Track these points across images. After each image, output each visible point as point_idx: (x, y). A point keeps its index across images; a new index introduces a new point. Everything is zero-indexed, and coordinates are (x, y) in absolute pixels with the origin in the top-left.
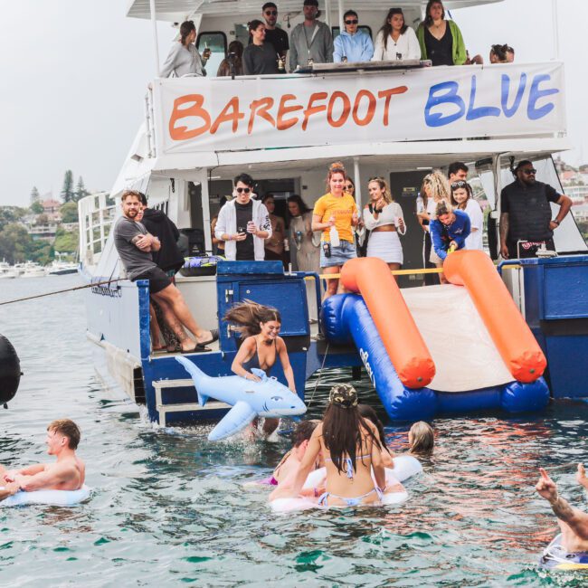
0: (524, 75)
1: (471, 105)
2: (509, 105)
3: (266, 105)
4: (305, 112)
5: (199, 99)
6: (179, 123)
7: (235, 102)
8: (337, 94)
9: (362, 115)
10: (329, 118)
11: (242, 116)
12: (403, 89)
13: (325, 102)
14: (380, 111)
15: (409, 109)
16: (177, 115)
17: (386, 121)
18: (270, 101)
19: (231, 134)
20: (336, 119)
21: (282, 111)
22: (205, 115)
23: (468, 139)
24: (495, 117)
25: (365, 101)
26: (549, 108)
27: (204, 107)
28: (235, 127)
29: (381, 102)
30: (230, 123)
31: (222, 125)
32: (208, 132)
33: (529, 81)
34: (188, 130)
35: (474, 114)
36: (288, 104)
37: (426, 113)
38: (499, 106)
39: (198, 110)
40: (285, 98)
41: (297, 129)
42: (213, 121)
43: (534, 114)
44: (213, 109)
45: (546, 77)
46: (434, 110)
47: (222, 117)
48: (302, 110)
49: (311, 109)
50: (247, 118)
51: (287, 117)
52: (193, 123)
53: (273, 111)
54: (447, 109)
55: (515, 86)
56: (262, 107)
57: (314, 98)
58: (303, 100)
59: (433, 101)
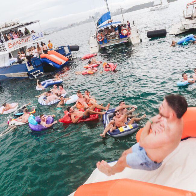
5: (11, 43)
6: (9, 46)
7: (14, 42)
8: (24, 39)
9: (27, 41)
12: (30, 37)
14: (28, 40)
15: (31, 39)
16: (9, 45)
18: (17, 41)
19: (15, 46)
20: (25, 42)
21: (19, 42)
22: (12, 45)
23: (37, 41)
24: (39, 38)
25: (27, 39)
26: (43, 36)
35: (37, 38)
38: (39, 36)
39: (11, 44)
41: (21, 44)
42: (13, 45)
43: (42, 36)
44: (12, 44)
46: (33, 38)
47: (14, 44)
49: (22, 41)
50: (16, 44)
51: (20, 43)
52: (11, 46)
53: (18, 42)
54: (34, 38)
55: (39, 34)
56: (17, 42)
57: (22, 40)
58: (21, 40)
59: (33, 37)
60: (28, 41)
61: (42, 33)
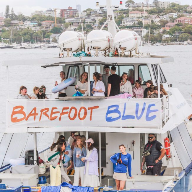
0: (145, 104)
1: (124, 114)
2: (139, 115)
3: (46, 111)
4: (61, 114)
5: (22, 108)
6: (14, 116)
7: (35, 109)
8: (73, 108)
9: (82, 116)
10: (69, 117)
11: (37, 114)
12: (97, 107)
13: (68, 110)
14: (88, 115)
15: (100, 115)
16: (14, 113)
17: (91, 119)
18: (47, 109)
19: (33, 121)
20: (72, 117)
21: (52, 113)
22: (24, 113)
23: (123, 127)
24: (133, 119)
25: (83, 111)
26: (154, 117)
27: (24, 110)
28: (35, 119)
29: (89, 111)
30: (33, 117)
31: (30, 117)
32: (25, 120)
33: (147, 106)
34: (17, 119)
35: (125, 117)
36: (54, 111)
37: (106, 116)
38: (135, 115)
39: (21, 112)
40: (53, 109)
42: (27, 115)
43: (148, 119)
44: (27, 111)
45: (153, 105)
46: (109, 115)
47: (30, 114)
48: (59, 113)
49: (63, 113)
50: (39, 115)
51: (54, 115)
52: (19, 116)
53: (49, 113)
54: (114, 115)
55: (141, 108)
56: (45, 111)
57: (64, 109)
58: (60, 109)
59: (109, 112)
60: (84, 117)
61: (152, 108)
